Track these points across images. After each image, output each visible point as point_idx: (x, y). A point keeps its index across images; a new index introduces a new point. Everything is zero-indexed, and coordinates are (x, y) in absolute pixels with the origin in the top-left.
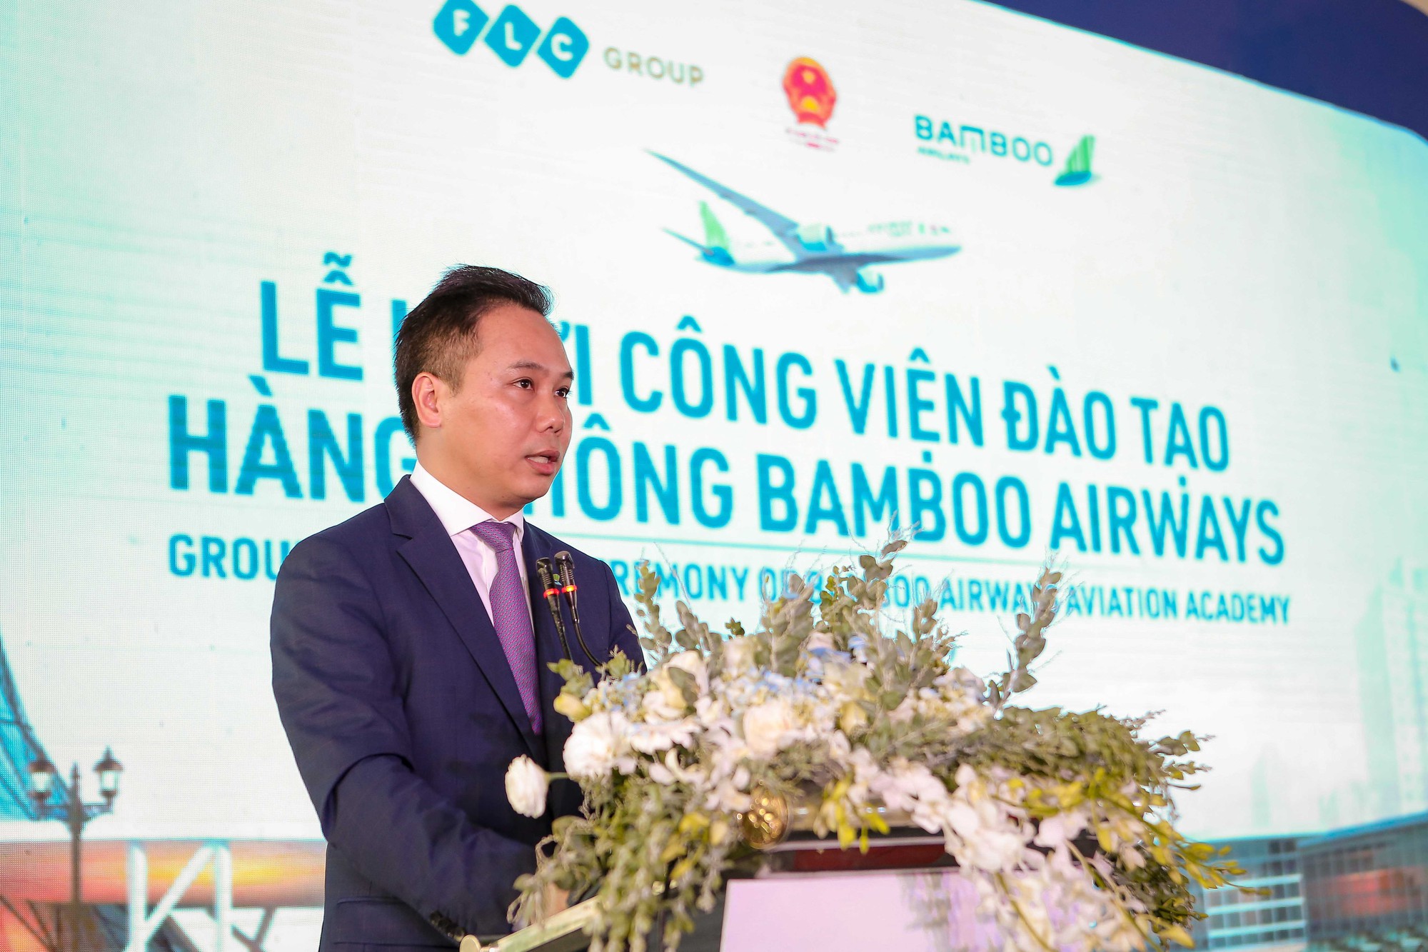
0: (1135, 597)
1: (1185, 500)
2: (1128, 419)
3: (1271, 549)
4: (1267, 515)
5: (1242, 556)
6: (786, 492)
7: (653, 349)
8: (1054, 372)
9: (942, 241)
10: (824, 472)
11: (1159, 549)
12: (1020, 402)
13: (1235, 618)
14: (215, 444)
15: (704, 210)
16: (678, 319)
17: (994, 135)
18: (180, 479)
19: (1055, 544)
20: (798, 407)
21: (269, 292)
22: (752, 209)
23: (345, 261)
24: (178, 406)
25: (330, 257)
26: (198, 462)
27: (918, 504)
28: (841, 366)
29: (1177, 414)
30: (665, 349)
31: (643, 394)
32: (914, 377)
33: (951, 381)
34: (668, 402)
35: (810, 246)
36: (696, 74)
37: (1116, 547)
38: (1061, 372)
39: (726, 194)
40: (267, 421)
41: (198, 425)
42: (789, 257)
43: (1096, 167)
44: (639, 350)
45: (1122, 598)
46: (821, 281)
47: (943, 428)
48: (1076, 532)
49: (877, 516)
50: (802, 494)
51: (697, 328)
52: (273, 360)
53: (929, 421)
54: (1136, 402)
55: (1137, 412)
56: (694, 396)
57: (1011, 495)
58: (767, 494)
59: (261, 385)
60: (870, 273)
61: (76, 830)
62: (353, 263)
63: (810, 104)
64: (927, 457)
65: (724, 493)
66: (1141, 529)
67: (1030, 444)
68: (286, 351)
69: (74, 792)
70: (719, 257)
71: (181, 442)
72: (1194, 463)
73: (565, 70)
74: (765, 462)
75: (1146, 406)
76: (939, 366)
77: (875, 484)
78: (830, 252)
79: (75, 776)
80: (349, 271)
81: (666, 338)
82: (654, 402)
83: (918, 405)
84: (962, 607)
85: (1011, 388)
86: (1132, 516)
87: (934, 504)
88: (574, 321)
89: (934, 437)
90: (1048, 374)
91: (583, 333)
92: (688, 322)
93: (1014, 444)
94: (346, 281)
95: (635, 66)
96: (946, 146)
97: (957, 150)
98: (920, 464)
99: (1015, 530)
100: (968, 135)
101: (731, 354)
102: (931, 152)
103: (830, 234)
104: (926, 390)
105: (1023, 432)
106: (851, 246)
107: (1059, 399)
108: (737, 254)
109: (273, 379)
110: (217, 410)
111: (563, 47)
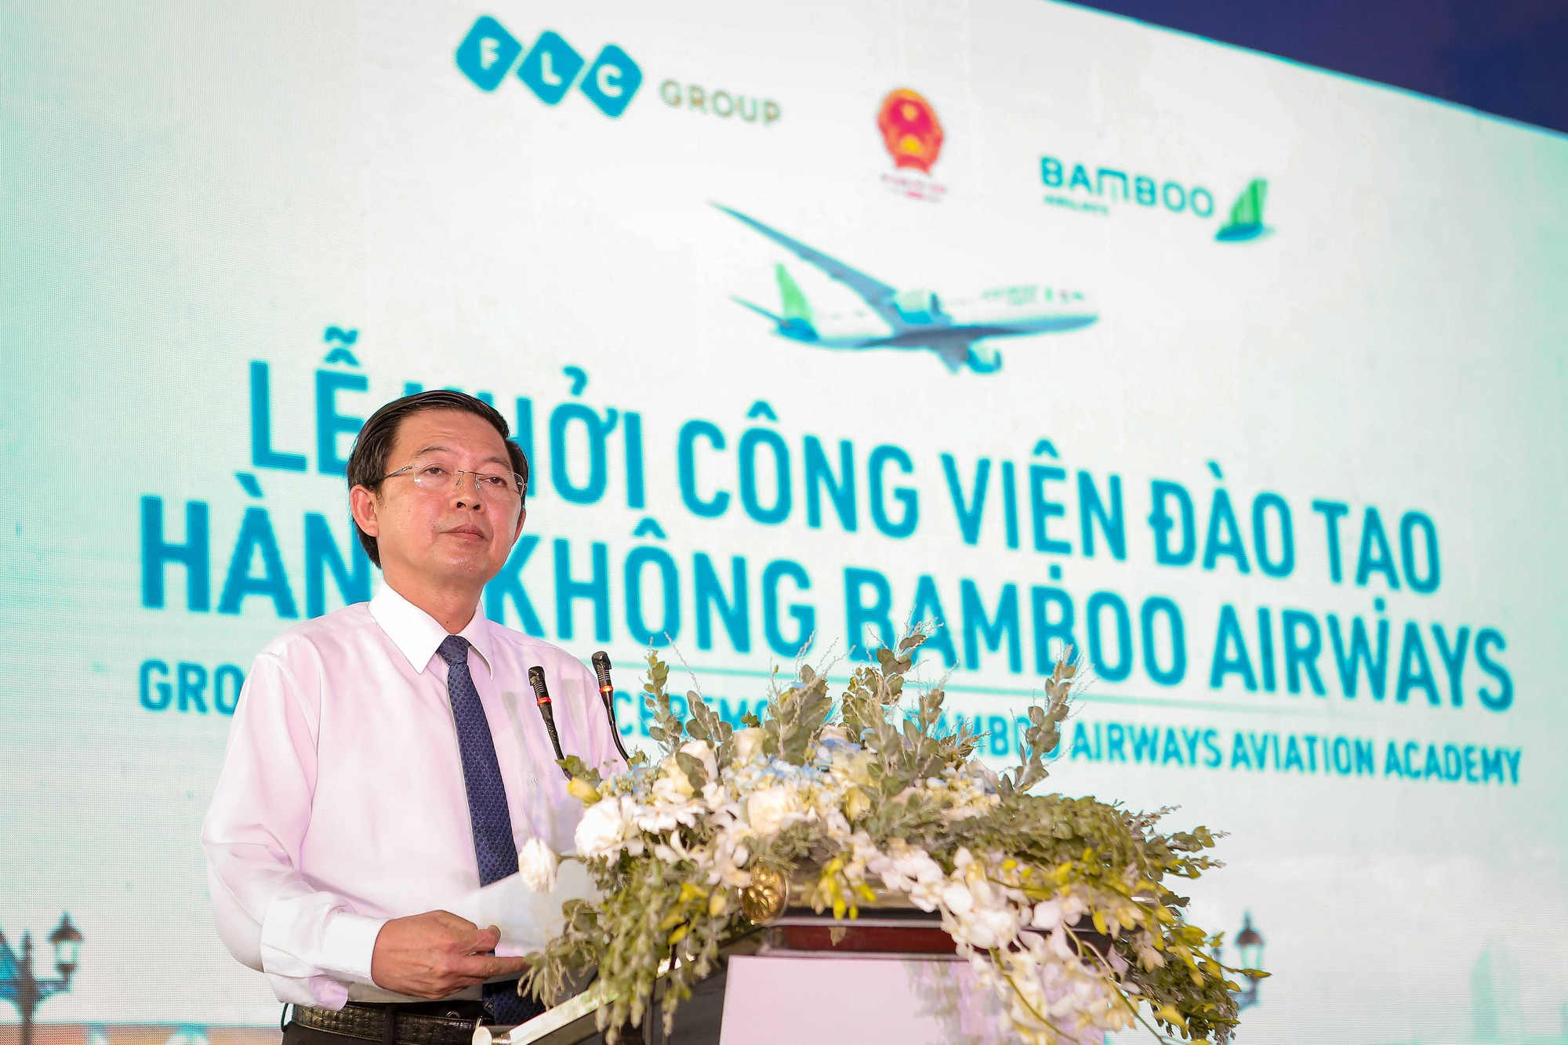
0: (1319, 748)
1: (1383, 628)
2: (1310, 530)
3: (1495, 690)
4: (1491, 649)
5: (1457, 699)
6: (880, 614)
7: (718, 441)
8: (1215, 469)
9: (1074, 309)
10: (927, 590)
11: (1350, 688)
12: (1172, 506)
13: (1449, 776)
14: (195, 555)
15: (781, 274)
16: (748, 405)
17: (1139, 179)
18: (153, 595)
19: (1216, 681)
20: (895, 512)
21: (260, 374)
22: (839, 272)
23: (350, 337)
24: (152, 509)
25: (332, 333)
26: (175, 575)
27: (1043, 631)
28: (948, 462)
29: (1372, 521)
30: (733, 439)
31: (705, 494)
32: (1039, 475)
33: (1085, 480)
34: (736, 505)
35: (909, 317)
36: (772, 111)
37: (1294, 685)
38: (1224, 468)
39: (808, 254)
40: (257, 527)
41: (175, 532)
42: (885, 330)
43: (1268, 218)
44: (702, 444)
45: (1303, 748)
46: (925, 361)
47: (1076, 539)
48: (1242, 665)
49: (993, 645)
50: (900, 616)
51: (771, 416)
52: (264, 455)
53: (1056, 529)
54: (1318, 506)
55: (1321, 519)
56: (767, 498)
57: (1161, 620)
58: (856, 615)
59: (250, 484)
60: (985, 348)
61: (27, 1009)
62: (361, 341)
63: (911, 145)
64: (1056, 572)
65: (805, 615)
66: (1327, 664)
67: (1185, 558)
68: (279, 444)
69: (25, 964)
70: (798, 330)
71: (155, 552)
72: (1394, 583)
73: (613, 107)
74: (855, 578)
75: (1332, 511)
76: (1071, 462)
77: (991, 605)
78: (936, 323)
79: (27, 946)
80: (355, 350)
81: (734, 431)
82: (721, 503)
83: (1043, 509)
84: (1098, 756)
85: (1160, 489)
86: (1315, 646)
87: (1064, 630)
88: (623, 407)
89: (1064, 548)
90: (1207, 473)
91: (633, 423)
92: (760, 408)
93: (1164, 557)
94: (351, 361)
95: (698, 102)
96: (1080, 193)
97: (1094, 199)
98: (1045, 581)
99: (1165, 663)
100: (1108, 180)
101: (812, 446)
102: (1061, 202)
103: (935, 302)
104: (1052, 491)
105: (1175, 542)
106: (961, 315)
107: (1221, 502)
108: (822, 327)
109: (266, 477)
110: (198, 514)
111: (612, 81)
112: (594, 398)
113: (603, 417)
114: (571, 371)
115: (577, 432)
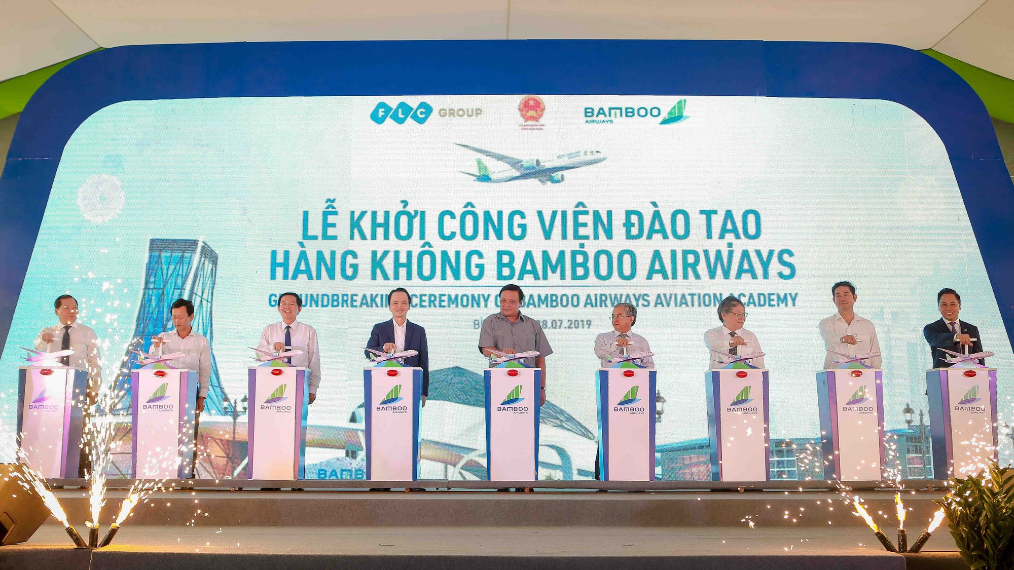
0: (696, 298)
1: (731, 254)
2: (698, 221)
3: (786, 272)
4: (786, 257)
5: (766, 277)
6: (510, 264)
7: (453, 216)
8: (654, 204)
9: (596, 156)
10: (528, 255)
11: (713, 276)
12: (634, 219)
13: (760, 305)
14: (285, 265)
15: (479, 162)
16: (464, 204)
17: (627, 109)
18: (273, 277)
19: (650, 277)
20: (518, 232)
21: (306, 214)
22: (500, 158)
23: (334, 201)
24: (274, 253)
25: (328, 200)
26: (280, 271)
27: (575, 265)
28: (540, 213)
29: (729, 215)
30: (458, 215)
31: (447, 233)
32: (576, 214)
33: (596, 214)
34: (458, 236)
35: (528, 168)
36: (479, 112)
37: (685, 277)
38: (658, 203)
39: (488, 154)
40: (303, 256)
41: (280, 259)
42: (517, 174)
43: (686, 114)
44: (447, 218)
45: (689, 298)
46: (533, 182)
47: (591, 234)
48: (662, 271)
49: (554, 272)
50: (517, 266)
51: (472, 206)
52: (306, 236)
53: (582, 231)
54: (702, 212)
55: (703, 217)
56: (469, 233)
57: (627, 257)
58: (500, 265)
59: (302, 245)
60: (557, 175)
61: (235, 419)
62: (336, 201)
63: (532, 113)
64: (582, 246)
65: (481, 267)
66: (702, 268)
67: (639, 236)
68: (311, 232)
69: (235, 408)
70: (484, 178)
71: (274, 265)
72: (738, 237)
73: (421, 121)
74: (500, 254)
75: (708, 213)
76: (591, 208)
77: (554, 258)
78: (538, 168)
79: (236, 403)
80: (334, 204)
81: (458, 212)
82: (453, 235)
83: (577, 225)
84: (596, 306)
85: (629, 213)
86: (697, 261)
87: (584, 264)
88: (420, 209)
89: (587, 237)
90: (650, 205)
91: (423, 213)
92: (469, 204)
93: (629, 236)
94: (333, 208)
95: (453, 114)
96: (601, 117)
97: (608, 118)
98: (578, 248)
99: (627, 273)
100: (613, 111)
101: (487, 214)
102: (593, 121)
103: (538, 162)
104: (582, 219)
105: (635, 231)
106: (548, 165)
107: (657, 215)
108: (493, 176)
109: (306, 242)
110: (287, 253)
111: (422, 113)
112: (411, 209)
113: (413, 213)
114: (402, 202)
115: (404, 219)
